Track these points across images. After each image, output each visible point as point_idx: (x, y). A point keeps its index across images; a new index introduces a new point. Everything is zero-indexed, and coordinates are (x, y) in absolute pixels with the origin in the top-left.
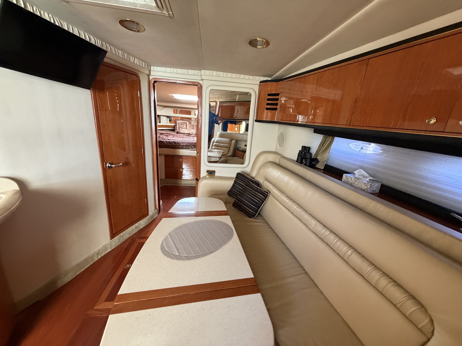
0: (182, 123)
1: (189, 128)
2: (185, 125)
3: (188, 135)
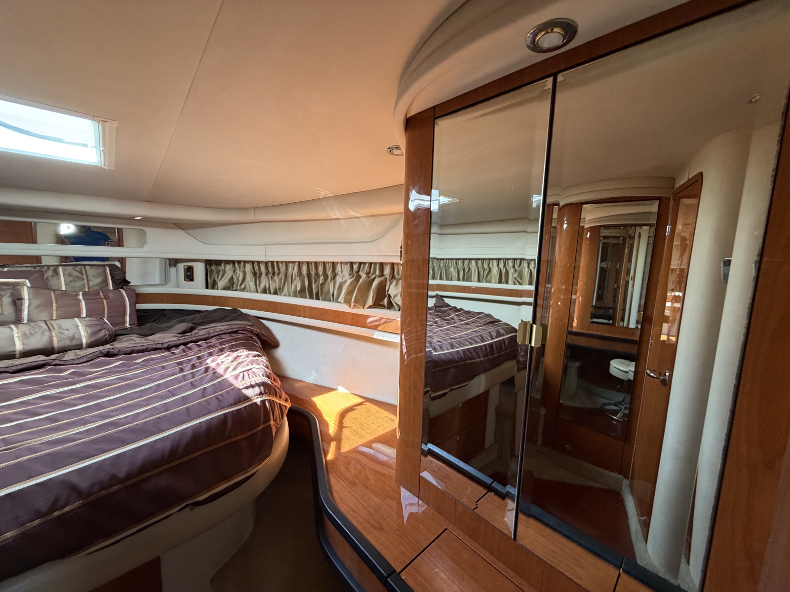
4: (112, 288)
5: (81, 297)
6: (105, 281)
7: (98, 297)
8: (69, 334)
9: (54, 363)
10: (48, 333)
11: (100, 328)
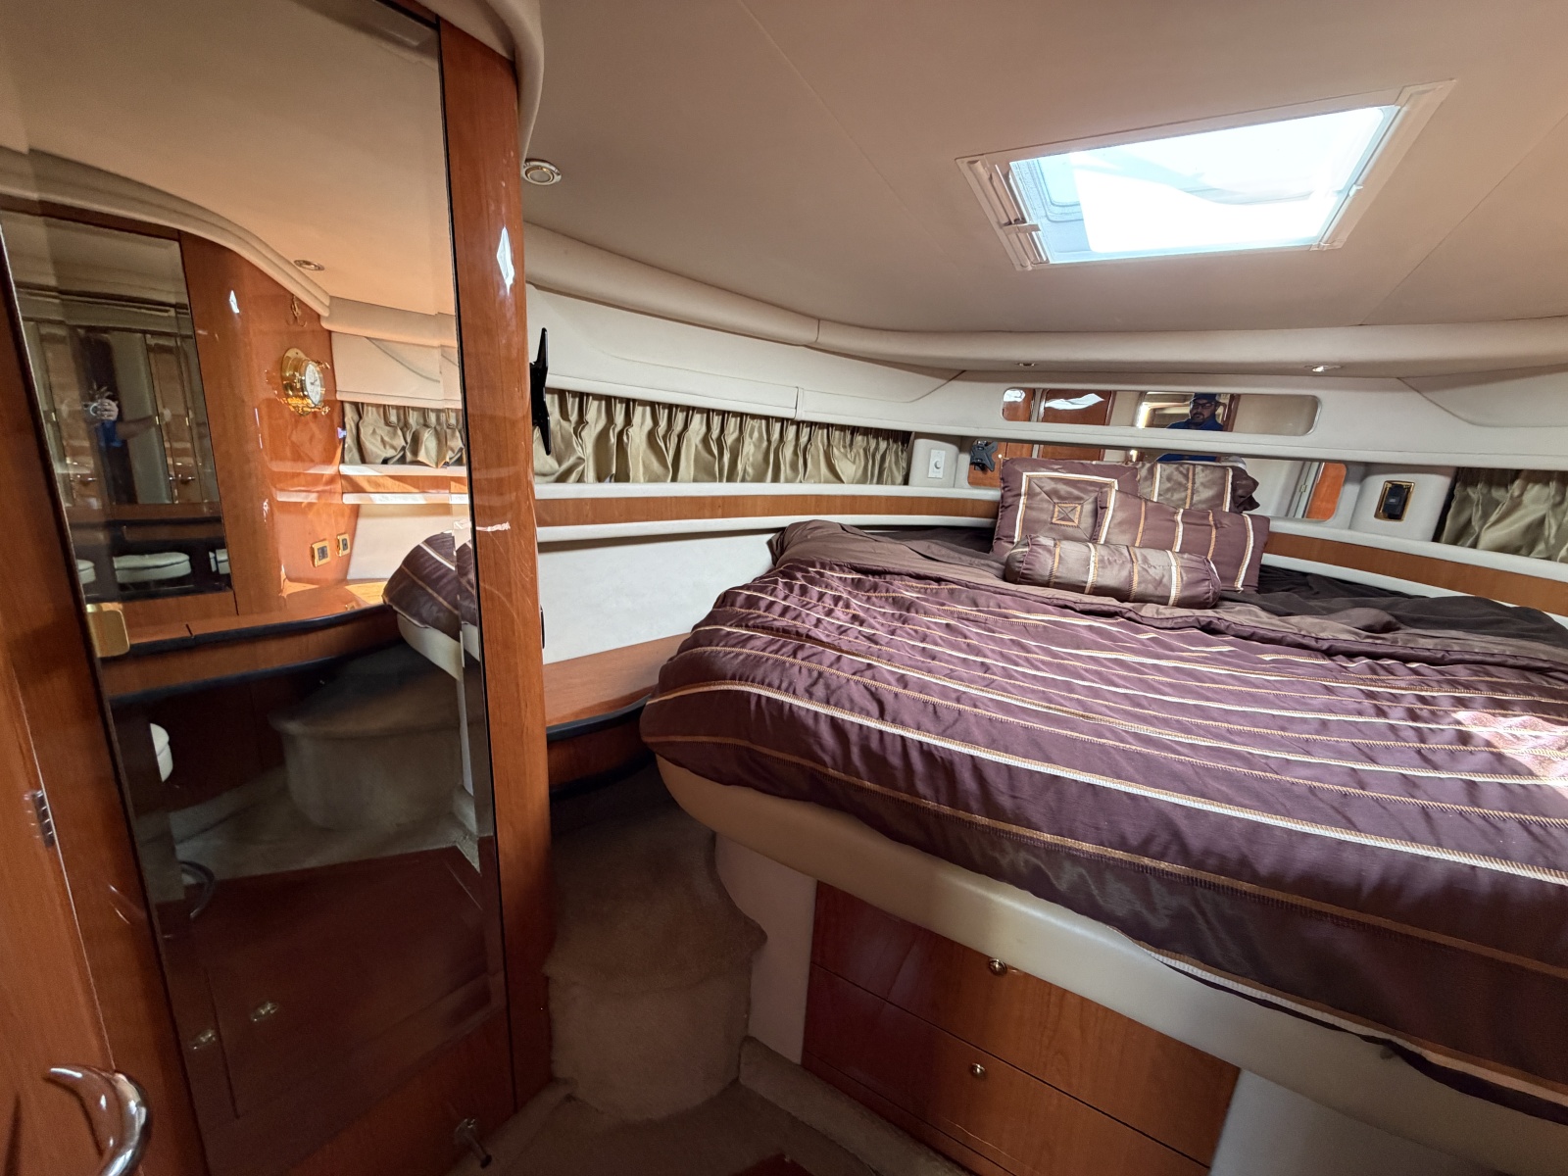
0: (1063, 488)
1: (1123, 539)
2: (1088, 507)
3: (1111, 603)
4: (1227, 510)
5: (1179, 518)
6: (1221, 496)
7: (1205, 522)
8: (1156, 573)
9: (1127, 615)
10: (1129, 565)
11: (1202, 576)
